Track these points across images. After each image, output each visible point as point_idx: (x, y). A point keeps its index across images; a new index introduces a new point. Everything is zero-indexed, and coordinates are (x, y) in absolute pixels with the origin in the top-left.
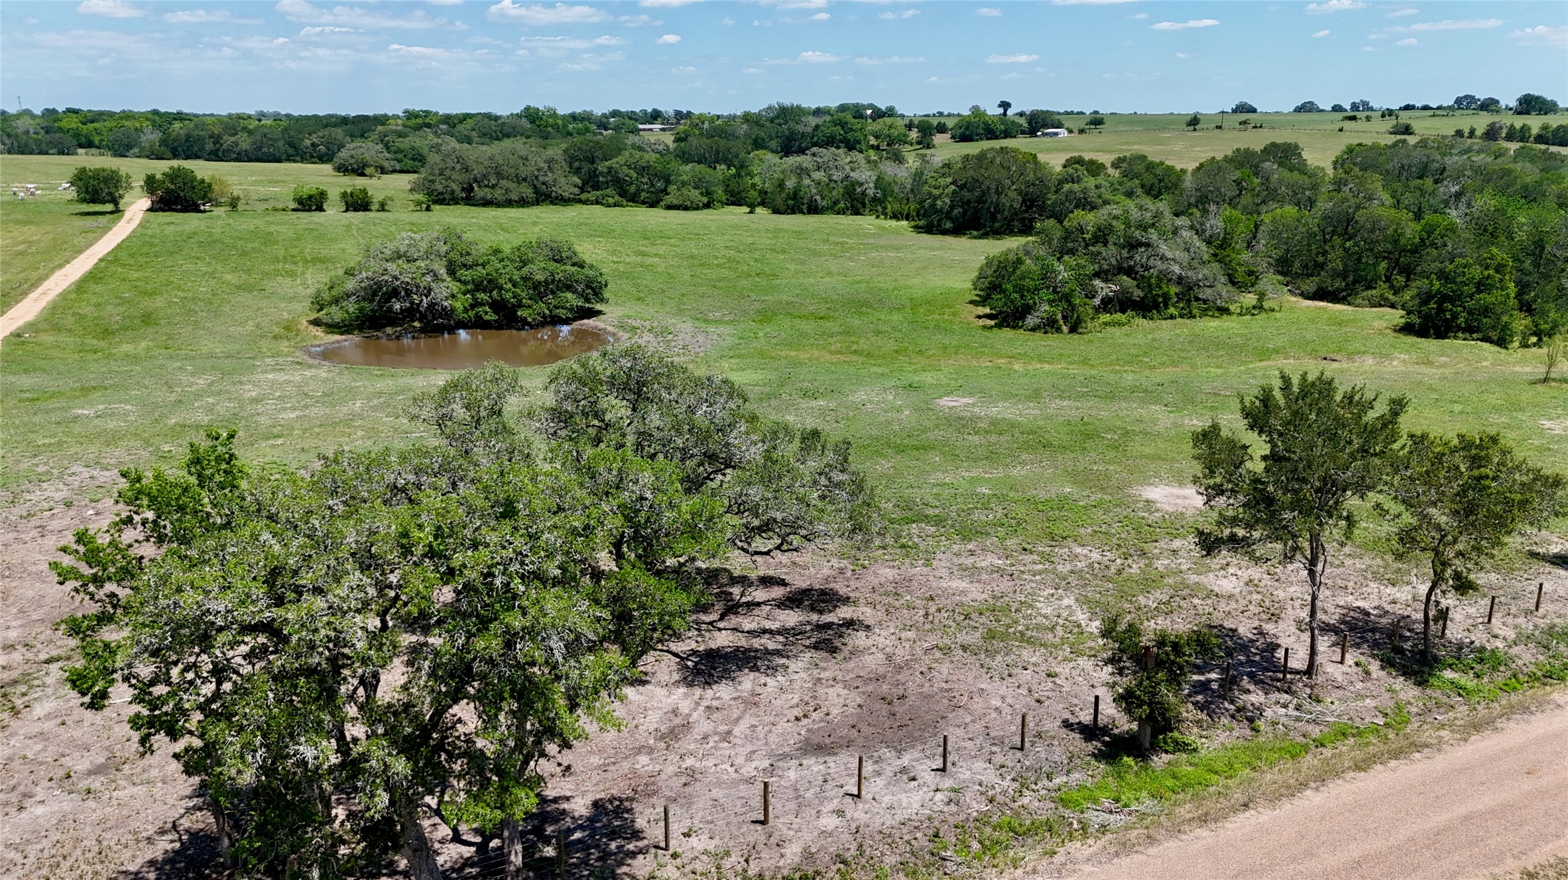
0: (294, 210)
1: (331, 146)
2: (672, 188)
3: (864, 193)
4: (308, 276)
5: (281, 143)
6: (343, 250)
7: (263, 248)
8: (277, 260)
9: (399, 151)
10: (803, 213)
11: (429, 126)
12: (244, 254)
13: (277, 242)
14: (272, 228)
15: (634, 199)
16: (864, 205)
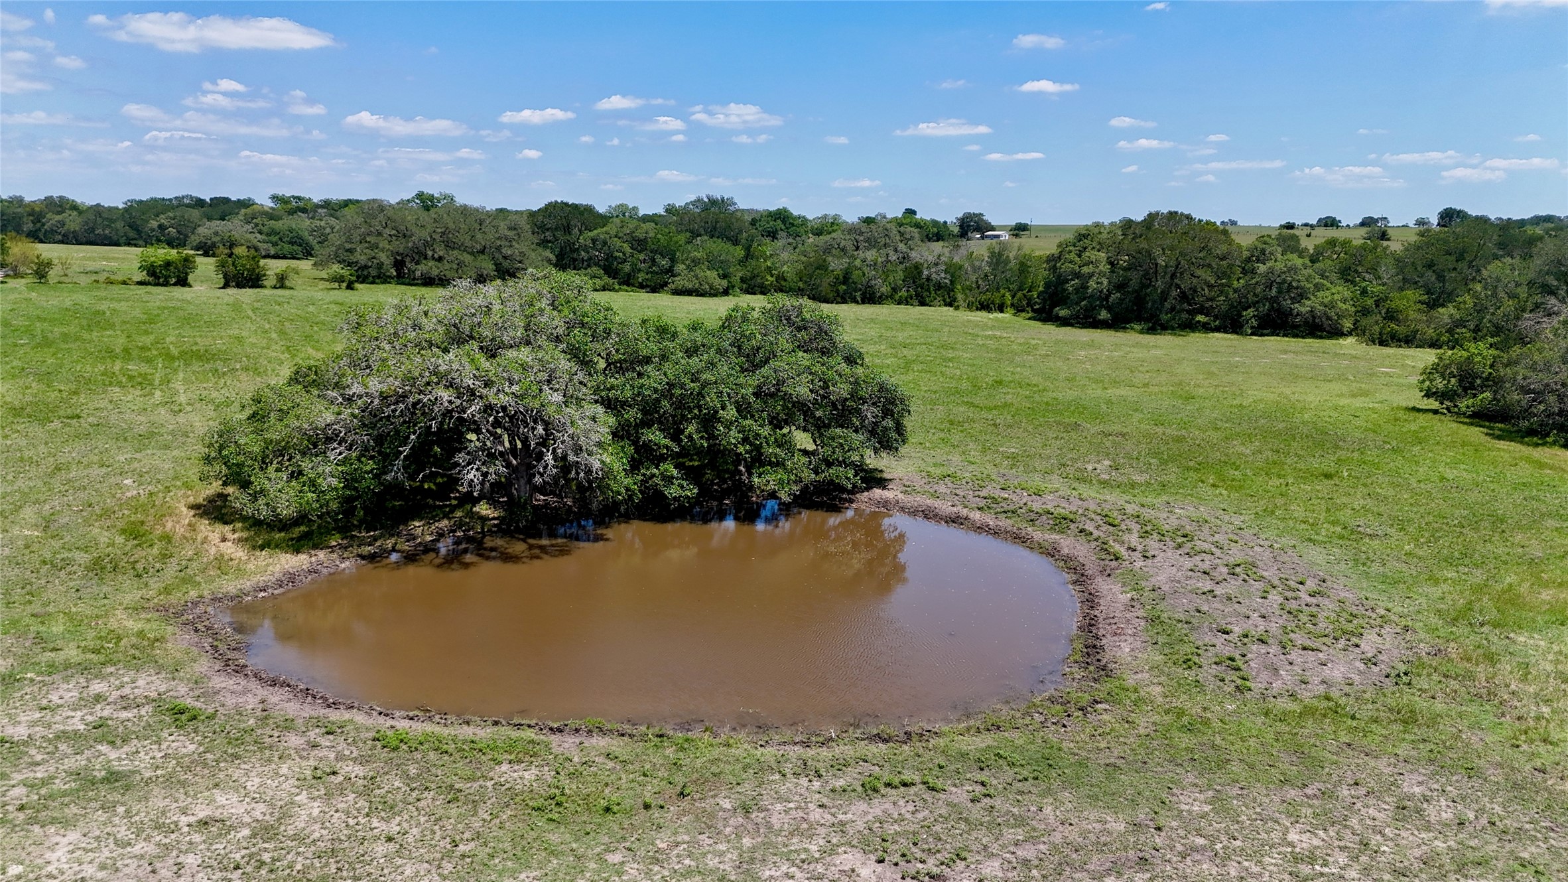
0: (140, 283)
1: (183, 230)
2: (680, 267)
4: (178, 385)
5: (119, 225)
6: (239, 339)
7: (86, 336)
8: (110, 354)
9: (273, 232)
10: (857, 302)
11: (304, 210)
12: (46, 343)
13: (112, 326)
14: (104, 306)
15: (628, 282)
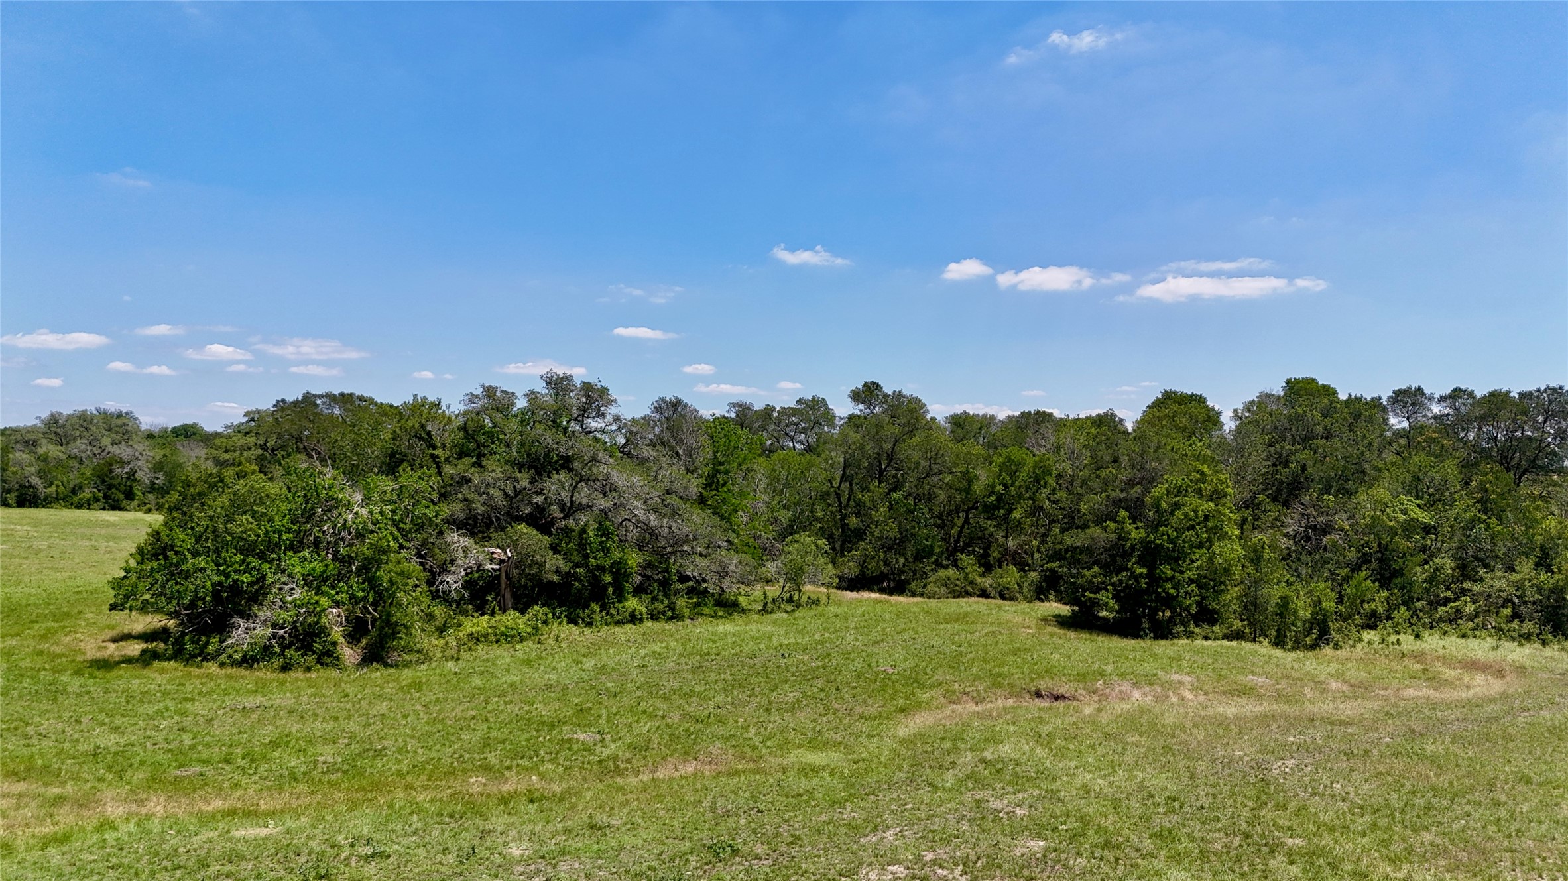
3: (131, 476)
16: (130, 496)
